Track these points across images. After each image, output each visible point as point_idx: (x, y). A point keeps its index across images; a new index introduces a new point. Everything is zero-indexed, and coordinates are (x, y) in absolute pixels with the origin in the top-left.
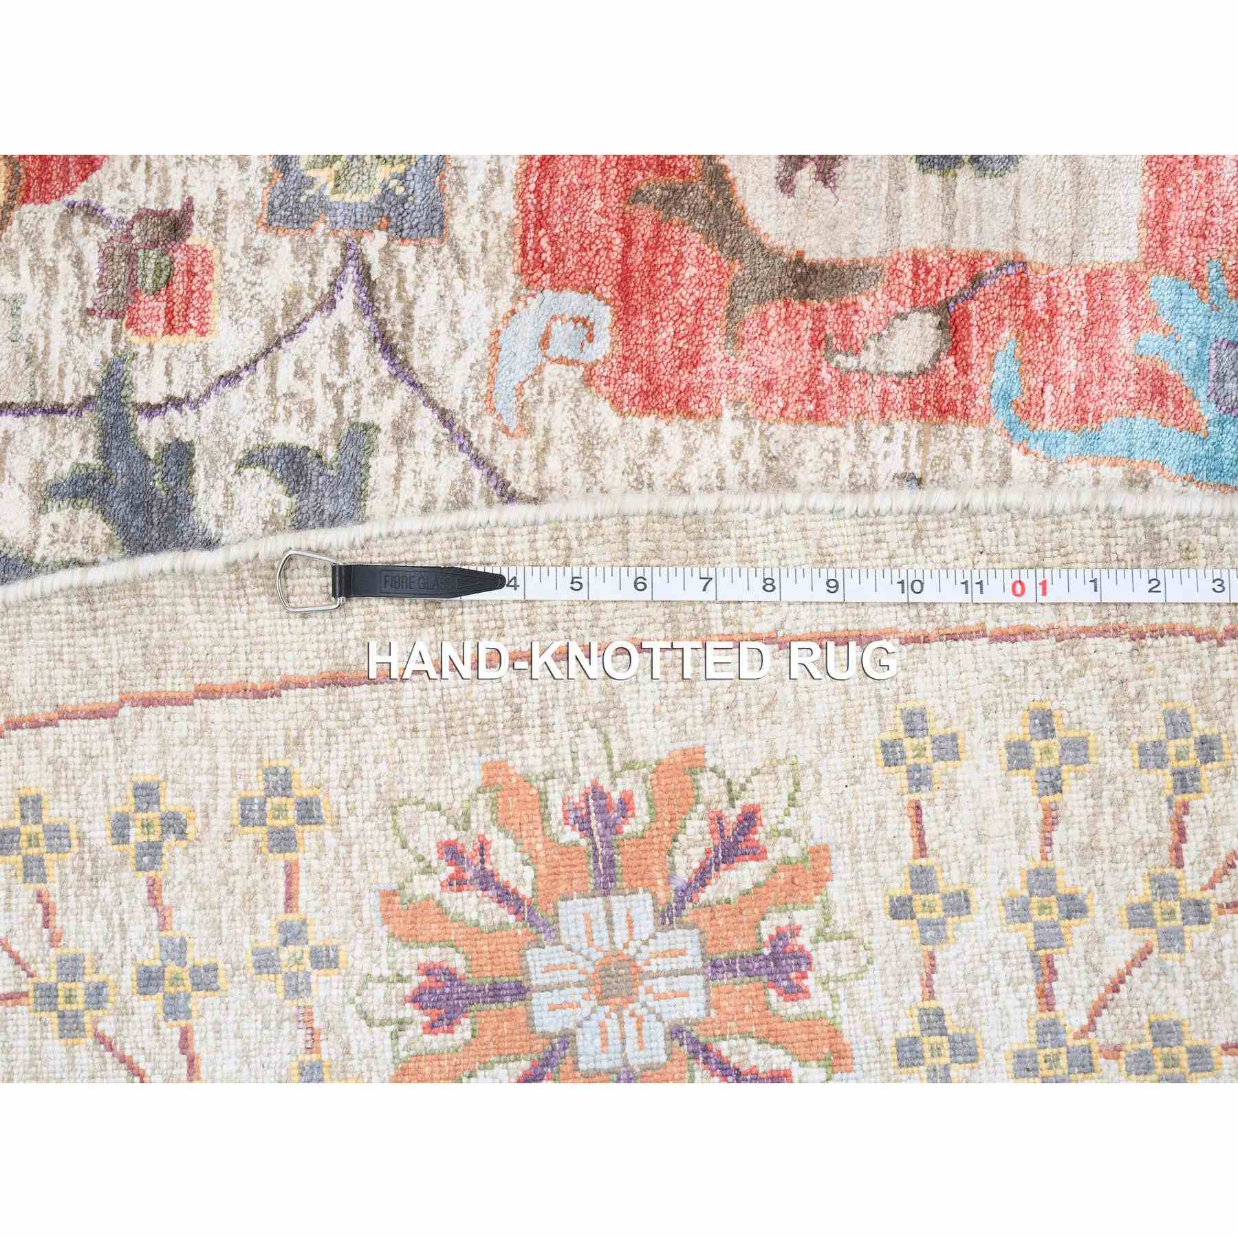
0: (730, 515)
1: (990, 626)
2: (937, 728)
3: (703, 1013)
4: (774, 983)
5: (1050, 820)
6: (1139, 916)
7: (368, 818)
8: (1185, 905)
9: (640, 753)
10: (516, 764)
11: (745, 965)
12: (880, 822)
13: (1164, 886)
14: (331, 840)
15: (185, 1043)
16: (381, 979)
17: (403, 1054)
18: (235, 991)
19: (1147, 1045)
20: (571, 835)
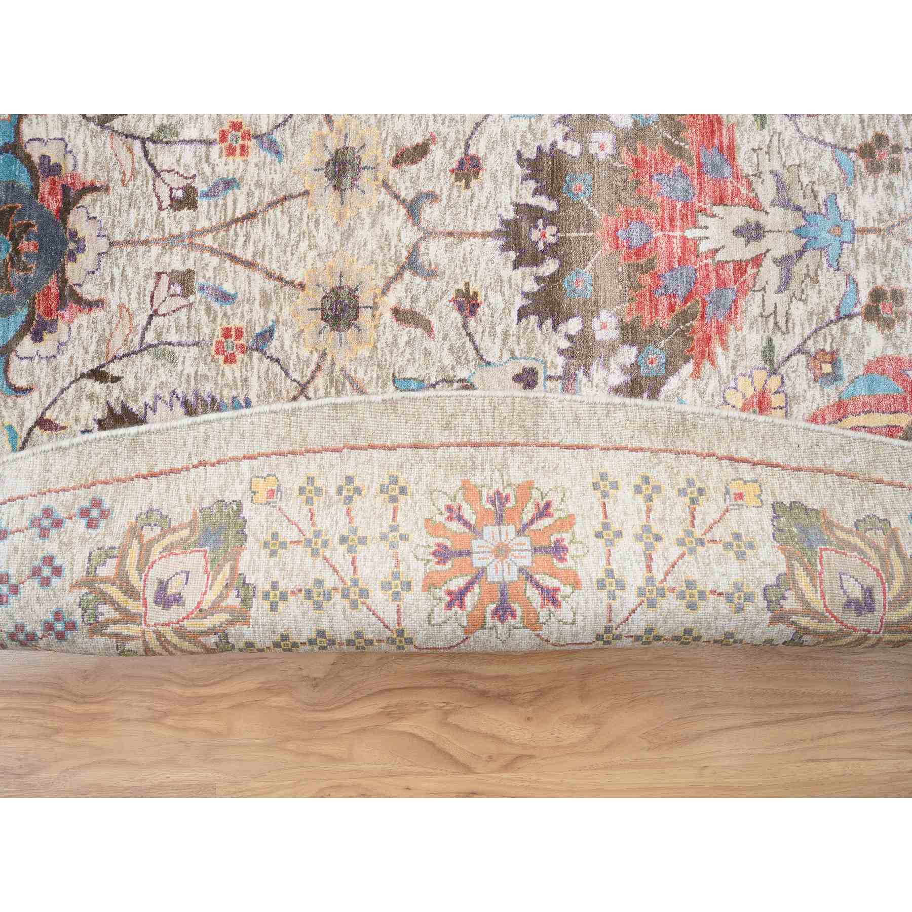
0: (548, 400)
1: (630, 446)
2: (611, 479)
3: (530, 565)
4: (555, 556)
5: (649, 510)
6: (681, 542)
7: (422, 495)
8: (697, 540)
9: (513, 481)
10: (473, 480)
11: (546, 550)
12: (592, 508)
13: (689, 533)
14: (410, 501)
15: (353, 562)
16: (423, 546)
17: (428, 571)
18: (372, 547)
19: (684, 588)
20: (489, 506)
